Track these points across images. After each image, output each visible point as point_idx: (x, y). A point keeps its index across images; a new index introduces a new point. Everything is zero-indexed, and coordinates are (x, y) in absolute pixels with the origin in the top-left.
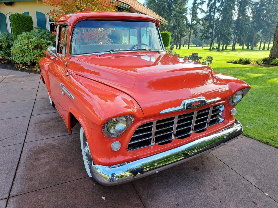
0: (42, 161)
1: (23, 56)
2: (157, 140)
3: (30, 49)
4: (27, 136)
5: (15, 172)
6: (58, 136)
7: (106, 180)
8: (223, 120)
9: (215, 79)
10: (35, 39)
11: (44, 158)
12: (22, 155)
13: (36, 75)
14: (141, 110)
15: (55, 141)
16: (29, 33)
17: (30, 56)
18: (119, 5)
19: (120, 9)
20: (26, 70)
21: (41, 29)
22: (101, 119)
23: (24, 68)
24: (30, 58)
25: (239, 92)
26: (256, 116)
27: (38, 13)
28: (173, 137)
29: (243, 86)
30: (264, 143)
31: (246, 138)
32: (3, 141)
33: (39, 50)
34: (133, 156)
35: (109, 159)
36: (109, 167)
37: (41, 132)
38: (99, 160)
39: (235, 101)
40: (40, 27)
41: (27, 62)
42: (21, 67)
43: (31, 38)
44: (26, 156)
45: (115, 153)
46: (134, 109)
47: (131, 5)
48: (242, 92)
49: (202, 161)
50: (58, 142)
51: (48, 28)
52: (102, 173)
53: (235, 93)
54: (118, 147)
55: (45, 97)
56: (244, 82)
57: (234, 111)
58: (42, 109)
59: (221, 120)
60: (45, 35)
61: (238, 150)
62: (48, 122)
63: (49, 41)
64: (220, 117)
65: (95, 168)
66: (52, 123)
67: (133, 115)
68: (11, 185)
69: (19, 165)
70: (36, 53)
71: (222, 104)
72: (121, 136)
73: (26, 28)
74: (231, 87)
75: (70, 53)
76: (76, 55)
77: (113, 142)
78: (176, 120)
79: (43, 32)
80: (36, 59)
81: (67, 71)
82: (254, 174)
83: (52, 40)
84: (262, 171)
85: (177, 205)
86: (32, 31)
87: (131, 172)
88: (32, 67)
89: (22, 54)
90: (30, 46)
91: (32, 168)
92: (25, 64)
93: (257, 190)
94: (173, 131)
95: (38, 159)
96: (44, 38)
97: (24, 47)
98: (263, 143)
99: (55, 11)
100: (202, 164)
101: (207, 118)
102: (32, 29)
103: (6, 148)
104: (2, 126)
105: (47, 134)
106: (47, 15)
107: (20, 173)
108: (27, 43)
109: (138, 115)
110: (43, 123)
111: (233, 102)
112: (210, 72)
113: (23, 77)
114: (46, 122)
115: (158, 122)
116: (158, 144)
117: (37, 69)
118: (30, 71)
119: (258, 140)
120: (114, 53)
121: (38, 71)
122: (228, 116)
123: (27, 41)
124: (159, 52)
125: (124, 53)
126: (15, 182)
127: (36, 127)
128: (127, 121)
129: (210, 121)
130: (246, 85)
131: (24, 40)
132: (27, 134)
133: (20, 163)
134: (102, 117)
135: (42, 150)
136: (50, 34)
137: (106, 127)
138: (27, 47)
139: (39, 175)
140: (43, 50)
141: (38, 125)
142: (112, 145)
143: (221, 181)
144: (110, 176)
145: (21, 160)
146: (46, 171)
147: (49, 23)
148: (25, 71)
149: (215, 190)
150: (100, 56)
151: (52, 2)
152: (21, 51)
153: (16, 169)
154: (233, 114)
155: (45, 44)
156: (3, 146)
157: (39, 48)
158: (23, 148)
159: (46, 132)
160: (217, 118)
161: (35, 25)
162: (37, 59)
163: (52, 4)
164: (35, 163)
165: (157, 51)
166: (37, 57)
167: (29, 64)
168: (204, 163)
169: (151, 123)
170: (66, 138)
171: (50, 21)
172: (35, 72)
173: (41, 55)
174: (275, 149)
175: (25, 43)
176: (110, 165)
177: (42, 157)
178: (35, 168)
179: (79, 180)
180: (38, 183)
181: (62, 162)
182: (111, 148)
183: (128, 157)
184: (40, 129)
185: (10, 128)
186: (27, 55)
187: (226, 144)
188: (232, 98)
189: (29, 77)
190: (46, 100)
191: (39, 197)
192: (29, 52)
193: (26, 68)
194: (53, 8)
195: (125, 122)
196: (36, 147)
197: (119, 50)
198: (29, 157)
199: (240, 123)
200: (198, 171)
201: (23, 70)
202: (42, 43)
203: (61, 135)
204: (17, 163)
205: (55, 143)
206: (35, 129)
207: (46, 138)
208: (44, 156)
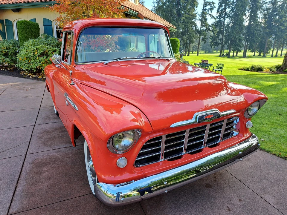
0: (44, 174)
1: (29, 63)
2: (166, 155)
3: (36, 55)
4: (29, 147)
5: (15, 186)
6: (61, 147)
7: (111, 200)
8: (238, 133)
9: (229, 89)
10: (41, 46)
11: (46, 171)
12: (23, 168)
13: (41, 83)
14: (149, 123)
15: (58, 153)
16: (36, 40)
17: (36, 63)
18: (126, 11)
19: (127, 15)
20: (31, 77)
21: (48, 36)
22: (106, 134)
23: (30, 75)
24: (36, 65)
25: (255, 104)
26: (271, 128)
27: (45, 20)
28: (184, 153)
29: (260, 97)
30: (282, 157)
31: (262, 152)
32: (5, 152)
33: (45, 57)
34: (140, 173)
35: (114, 177)
36: (114, 186)
37: (44, 143)
38: (103, 177)
39: (251, 113)
40: (47, 34)
41: (33, 70)
42: (26, 74)
43: (37, 45)
44: (27, 169)
45: (121, 171)
46: (142, 122)
47: (139, 12)
48: (258, 103)
49: (214, 177)
50: (61, 154)
51: (55, 35)
52: (107, 192)
53: (250, 105)
54: (123, 164)
55: (50, 106)
56: (260, 93)
57: (250, 124)
58: (46, 119)
59: (236, 133)
60: (52, 42)
61: (254, 165)
62: (52, 132)
63: (55, 48)
64: (235, 130)
65: (99, 186)
67: (140, 129)
68: (10, 201)
69: (20, 179)
70: (42, 60)
71: (237, 116)
72: (127, 152)
73: (33, 34)
74: (246, 98)
75: (75, 61)
76: (81, 64)
77: (119, 158)
78: (187, 134)
79: (50, 39)
80: (41, 66)
81: (72, 81)
82: (272, 193)
83: (58, 47)
84: (280, 189)
86: (38, 38)
87: (138, 191)
88: (38, 74)
89: (28, 61)
90: (36, 53)
91: (34, 183)
92: (31, 71)
93: (276, 211)
94: (184, 146)
95: (39, 173)
96: (50, 45)
97: (30, 54)
98: (280, 157)
99: (62, 17)
100: (215, 181)
101: (220, 131)
102: (39, 36)
103: (7, 159)
104: (4, 136)
105: (50, 146)
106: (54, 22)
107: (21, 188)
108: (34, 50)
109: (146, 129)
110: (47, 133)
111: (249, 114)
112: (223, 81)
113: (29, 84)
114: (50, 132)
115: (167, 136)
116: (167, 160)
117: (42, 76)
118: (36, 78)
119: (275, 154)
120: (121, 62)
121: (43, 78)
122: (243, 129)
123: (33, 48)
124: (168, 60)
125: (131, 61)
126: (15, 198)
127: (39, 138)
128: (134, 135)
129: (224, 135)
130: (263, 96)
131: (30, 47)
132: (30, 145)
133: (21, 177)
134: (107, 131)
135: (44, 163)
136: (56, 41)
137: (111, 142)
138: (33, 54)
139: (40, 190)
140: (49, 57)
141: (41, 135)
142: (117, 161)
143: (236, 201)
144: (116, 195)
145: (22, 173)
146: (47, 186)
147: (56, 29)
148: (31, 79)
149: (229, 210)
150: (107, 64)
151: (59, 9)
152: (27, 58)
153: (17, 184)
154: (249, 127)
155: (51, 51)
156: (4, 158)
157: (45, 55)
158: (25, 161)
159: (50, 143)
160: (231, 132)
161: (42, 31)
162: (43, 67)
163: (59, 10)
164: (37, 177)
165: (166, 59)
166: (43, 64)
167: (34, 71)
168: (217, 179)
169: (160, 138)
170: (70, 150)
171: (57, 28)
172: (40, 79)
173: (47, 62)
175: (31, 50)
176: (115, 183)
177: (44, 171)
178: (36, 183)
179: (82, 197)
180: (39, 199)
181: (65, 176)
182: (117, 165)
183: (135, 175)
184: (43, 140)
185: (12, 139)
186: (33, 62)
187: (241, 160)
188: (247, 110)
189: (34, 85)
190: (51, 109)
192: (35, 59)
193: (32, 75)
194: (60, 14)
195: (132, 137)
196: (38, 159)
197: (126, 58)
198: (30, 170)
199: (256, 137)
200: (211, 189)
201: (28, 77)
202: (49, 50)
203: (64, 147)
204: (18, 177)
205: (58, 156)
206: (38, 140)
207: (49, 149)
208: (47, 169)
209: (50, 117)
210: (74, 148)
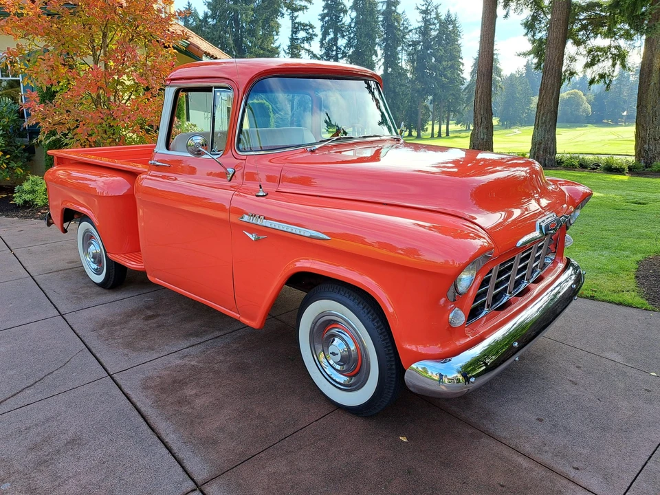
0: (199, 402)
5: (155, 436)
6: (181, 347)
11: (196, 395)
12: (134, 400)
15: (188, 359)
30: (587, 297)
32: (47, 381)
37: (129, 345)
44: (148, 401)
45: (452, 331)
50: (197, 359)
55: (55, 269)
58: (77, 297)
62: (125, 322)
66: (136, 323)
68: (176, 464)
69: (151, 421)
77: (452, 310)
82: (612, 349)
84: (618, 341)
85: (541, 420)
91: (192, 421)
94: (510, 282)
95: (184, 402)
101: (539, 257)
103: (71, 393)
105: (151, 349)
107: (173, 436)
110: (113, 326)
114: (121, 323)
126: (180, 456)
127: (104, 338)
132: (98, 355)
133: (148, 418)
135: (174, 382)
139: (221, 429)
141: (103, 332)
142: (450, 316)
146: (230, 419)
149: (575, 384)
150: (312, 151)
153: (154, 431)
156: (58, 391)
158: (123, 387)
159: (144, 344)
170: (207, 349)
174: (610, 304)
177: (191, 395)
178: (198, 420)
180: (238, 445)
181: (250, 395)
184: (119, 341)
185: (32, 351)
187: (576, 298)
191: (270, 469)
196: (151, 378)
198: (156, 401)
203: (188, 344)
204: (141, 419)
205: (192, 363)
206: (107, 342)
207: (155, 356)
208: (194, 392)
209: (83, 292)
210: (215, 344)
